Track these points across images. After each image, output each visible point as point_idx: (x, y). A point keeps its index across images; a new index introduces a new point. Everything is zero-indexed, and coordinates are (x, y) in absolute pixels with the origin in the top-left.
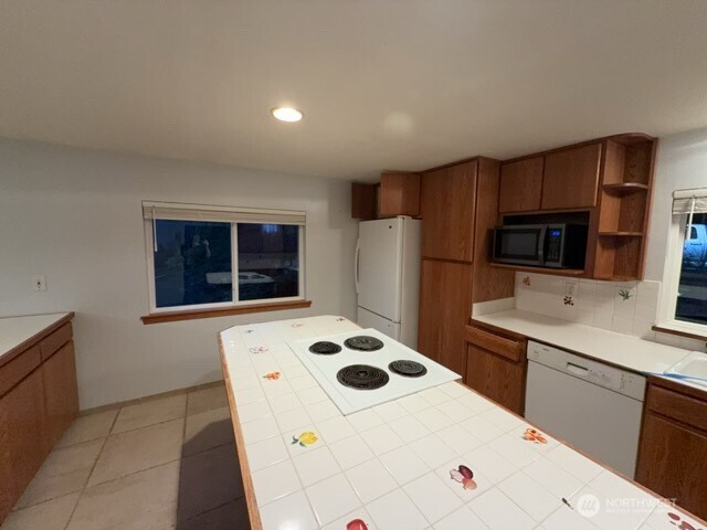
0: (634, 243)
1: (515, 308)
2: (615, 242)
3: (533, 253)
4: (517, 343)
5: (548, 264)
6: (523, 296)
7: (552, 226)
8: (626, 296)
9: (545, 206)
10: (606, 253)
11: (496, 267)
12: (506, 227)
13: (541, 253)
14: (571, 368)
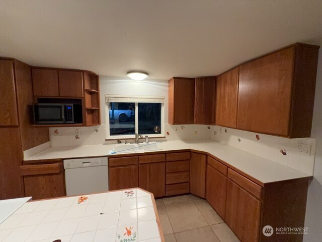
0: (97, 112)
1: (51, 147)
2: (92, 111)
3: (59, 118)
4: (58, 164)
5: (67, 122)
6: (55, 140)
7: (66, 105)
8: (97, 131)
9: (61, 95)
10: (89, 116)
11: (37, 127)
12: (40, 104)
13: (63, 117)
14: (84, 164)
